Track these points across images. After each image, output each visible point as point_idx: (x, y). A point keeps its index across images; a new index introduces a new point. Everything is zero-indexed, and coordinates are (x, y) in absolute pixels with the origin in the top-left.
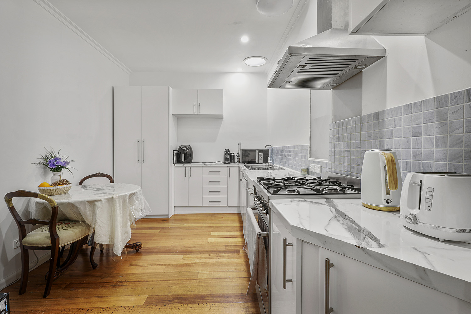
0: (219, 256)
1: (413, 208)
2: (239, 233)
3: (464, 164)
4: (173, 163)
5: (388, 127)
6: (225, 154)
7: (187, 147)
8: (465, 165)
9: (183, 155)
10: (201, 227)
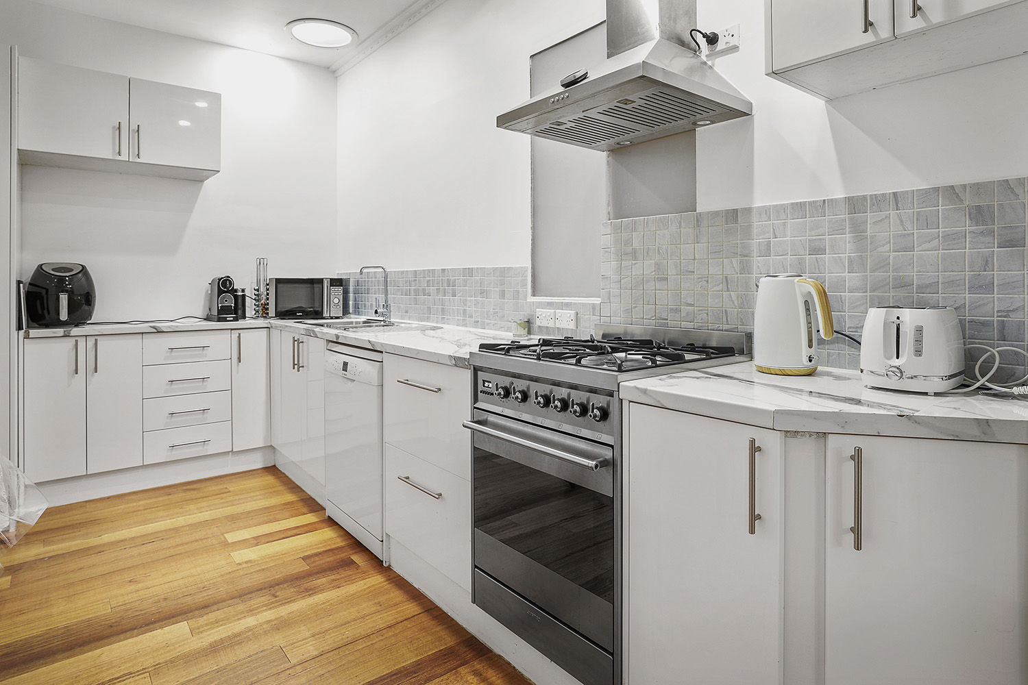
0: (307, 590)
1: (889, 358)
2: (311, 518)
3: (892, 294)
4: (20, 328)
5: (760, 237)
6: (220, 292)
7: (72, 270)
8: (893, 296)
9: (64, 299)
10: (176, 529)
